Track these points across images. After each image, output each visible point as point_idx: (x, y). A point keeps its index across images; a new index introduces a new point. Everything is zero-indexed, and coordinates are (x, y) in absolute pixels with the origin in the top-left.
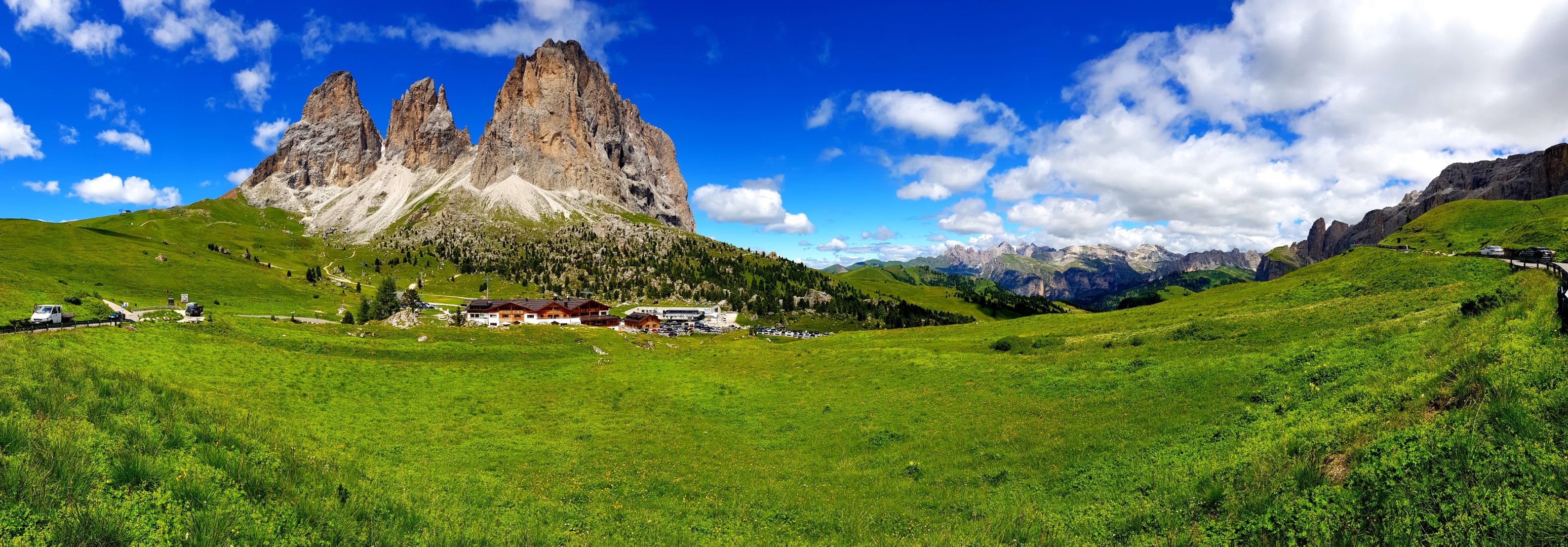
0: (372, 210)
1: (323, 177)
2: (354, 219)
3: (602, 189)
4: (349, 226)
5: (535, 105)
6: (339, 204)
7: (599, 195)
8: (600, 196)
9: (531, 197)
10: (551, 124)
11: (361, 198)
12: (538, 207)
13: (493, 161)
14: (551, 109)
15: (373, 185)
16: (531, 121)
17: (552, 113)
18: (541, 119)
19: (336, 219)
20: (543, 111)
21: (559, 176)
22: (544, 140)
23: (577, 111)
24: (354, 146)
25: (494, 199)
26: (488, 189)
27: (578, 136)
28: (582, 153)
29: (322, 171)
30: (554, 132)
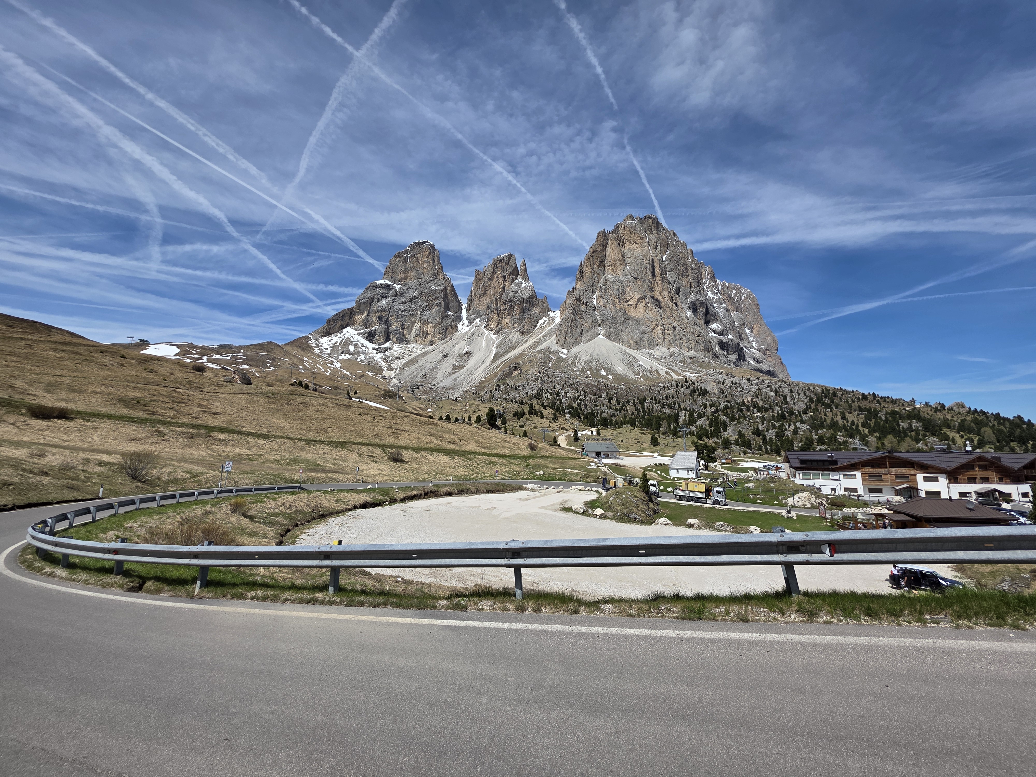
0: (456, 368)
1: (403, 335)
2: (439, 376)
3: (692, 346)
4: (435, 382)
5: (619, 272)
6: (422, 361)
7: (690, 352)
8: (692, 353)
9: (621, 356)
10: (636, 288)
11: (445, 356)
12: (630, 366)
13: (579, 324)
14: (635, 274)
15: (455, 345)
16: (616, 287)
17: (636, 279)
18: (626, 284)
19: (421, 375)
20: (627, 277)
21: (646, 337)
22: (629, 303)
23: (661, 275)
24: (437, 308)
25: (584, 358)
26: (575, 350)
27: (664, 297)
28: (668, 313)
29: (403, 329)
30: (639, 296)
